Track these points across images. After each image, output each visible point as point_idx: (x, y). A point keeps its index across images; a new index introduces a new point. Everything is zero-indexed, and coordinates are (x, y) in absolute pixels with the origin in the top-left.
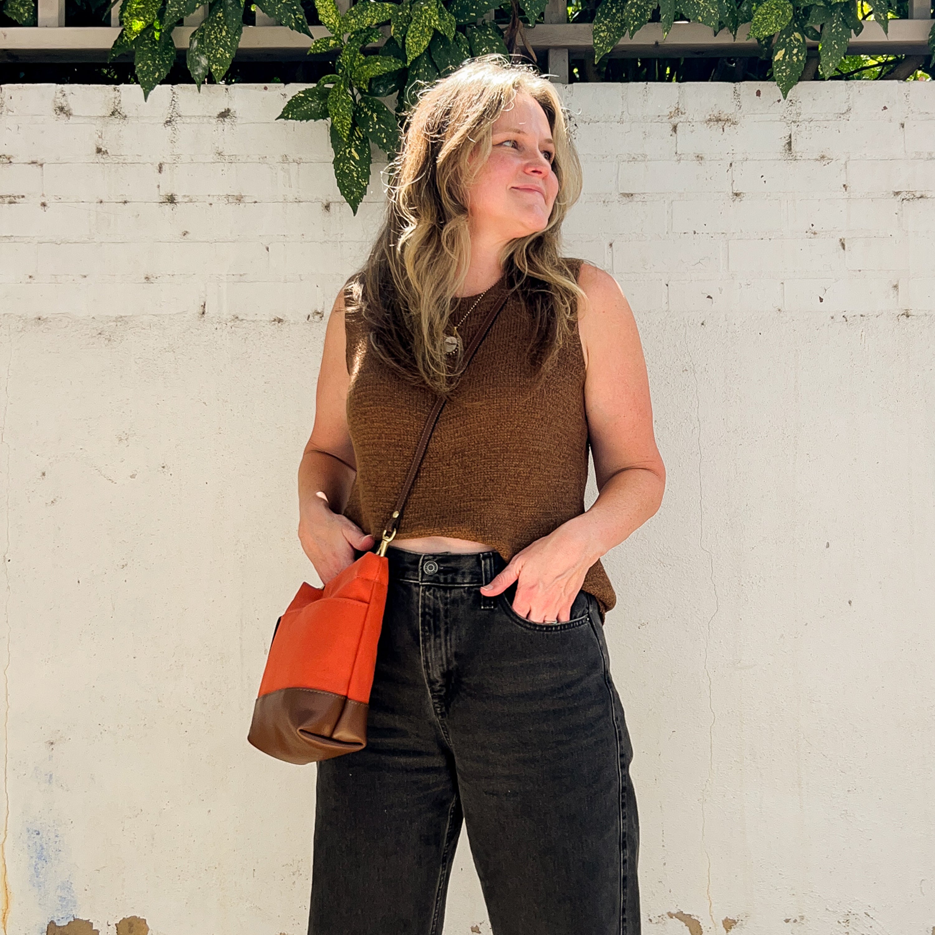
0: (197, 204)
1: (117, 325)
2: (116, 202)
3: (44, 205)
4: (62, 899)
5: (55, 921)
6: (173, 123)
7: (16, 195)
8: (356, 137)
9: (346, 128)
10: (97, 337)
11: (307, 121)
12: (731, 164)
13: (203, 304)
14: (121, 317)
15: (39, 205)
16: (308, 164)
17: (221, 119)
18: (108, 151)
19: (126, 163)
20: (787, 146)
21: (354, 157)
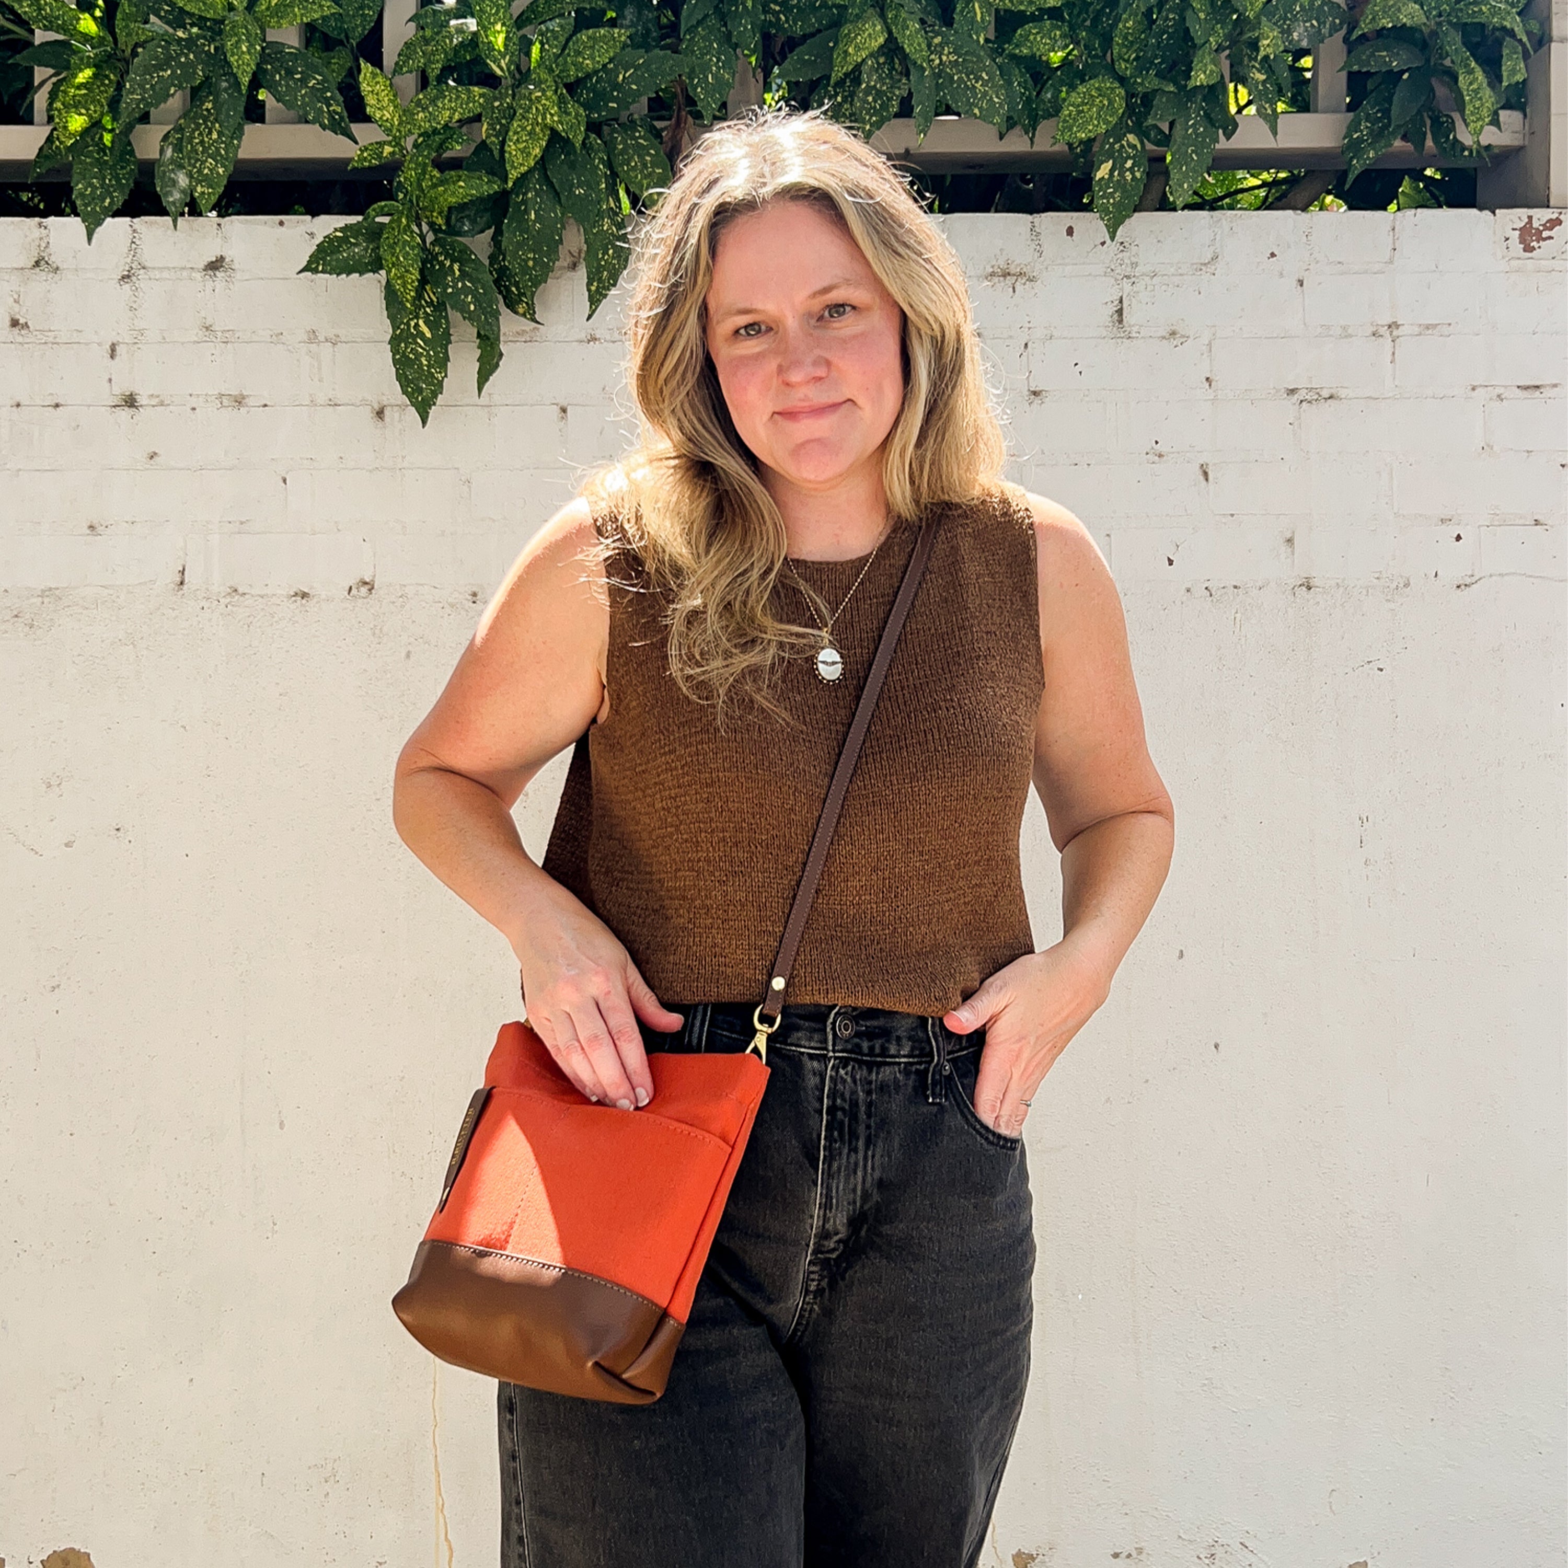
0: (171, 408)
1: (43, 603)
2: (43, 406)
6: (134, 279)
8: (426, 301)
9: (410, 287)
10: (12, 621)
11: (348, 275)
12: (1026, 345)
13: (181, 569)
14: (50, 589)
16: (348, 345)
17: (210, 272)
18: (29, 324)
19: (58, 344)
20: (1116, 316)
21: (424, 334)
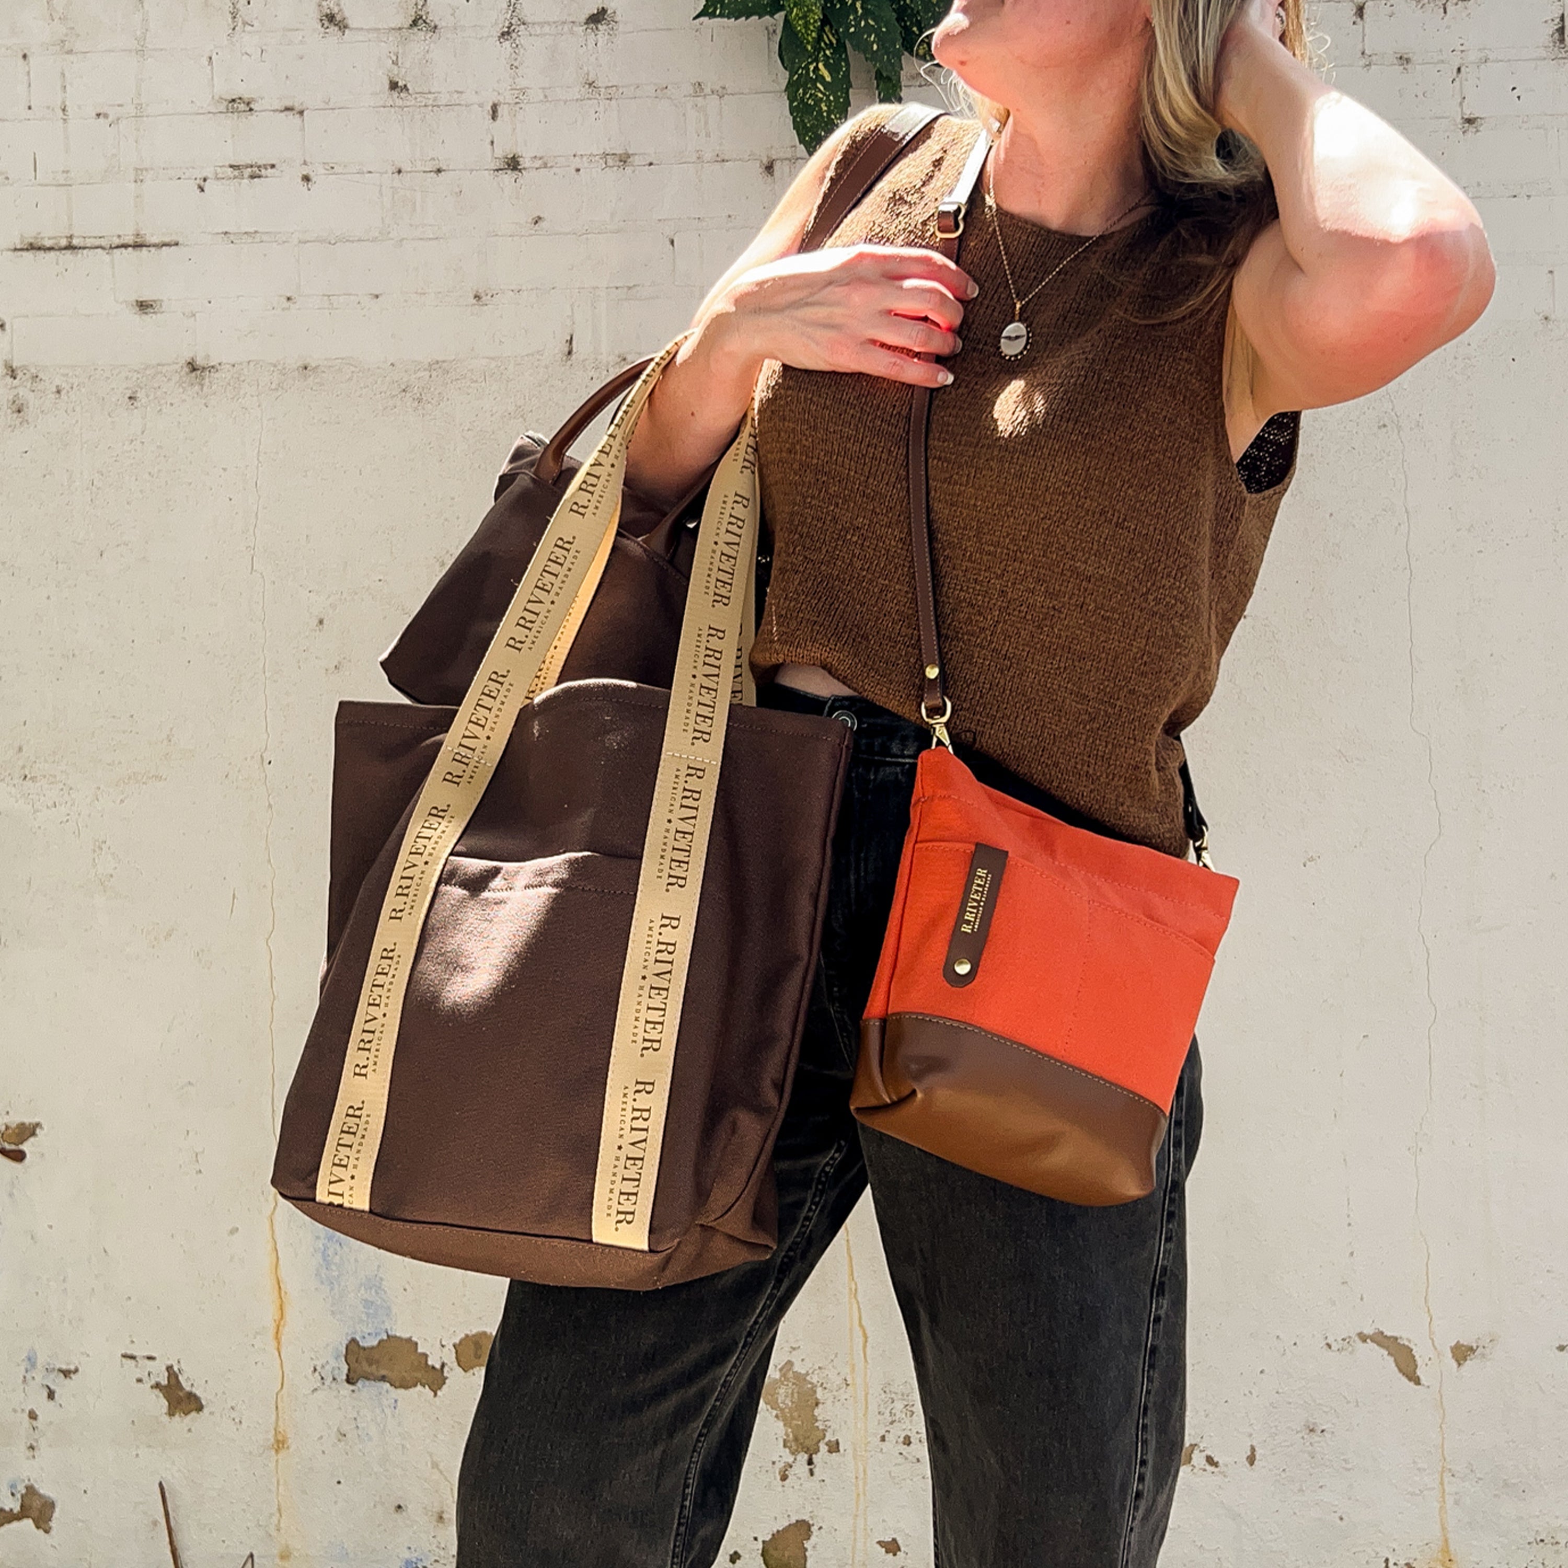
0: (554, 170)
1: (431, 376)
2: (424, 172)
3: (306, 179)
4: (368, 1303)
5: (358, 1339)
6: (514, 35)
7: (260, 163)
8: (825, 44)
9: (812, 28)
10: (400, 396)
11: (747, 18)
12: (1459, 70)
13: (569, 338)
14: (437, 362)
15: (300, 180)
16: (736, 96)
17: (592, 25)
18: (409, 86)
19: (438, 106)
20: (1557, 35)
21: (823, 78)
